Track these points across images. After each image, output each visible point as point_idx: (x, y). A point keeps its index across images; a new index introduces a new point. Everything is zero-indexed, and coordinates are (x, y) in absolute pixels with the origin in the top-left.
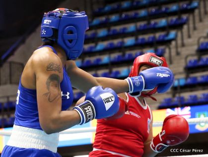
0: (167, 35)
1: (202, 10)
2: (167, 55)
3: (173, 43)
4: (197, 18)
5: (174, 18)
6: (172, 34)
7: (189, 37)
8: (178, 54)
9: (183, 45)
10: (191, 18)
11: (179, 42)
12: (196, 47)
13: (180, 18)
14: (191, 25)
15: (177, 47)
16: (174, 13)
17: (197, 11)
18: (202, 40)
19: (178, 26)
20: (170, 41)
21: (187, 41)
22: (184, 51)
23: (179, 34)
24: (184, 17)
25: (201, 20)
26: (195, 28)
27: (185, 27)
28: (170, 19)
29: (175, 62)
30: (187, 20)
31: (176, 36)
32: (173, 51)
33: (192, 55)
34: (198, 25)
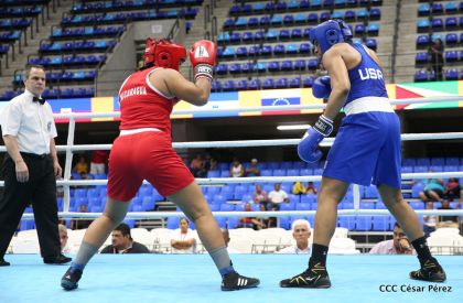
0: (11, 34)
1: (45, 15)
2: (10, 52)
3: (17, 42)
4: (40, 23)
5: (19, 20)
6: (16, 34)
7: (32, 38)
8: (21, 52)
9: (26, 45)
10: (34, 21)
11: (23, 41)
12: (38, 48)
13: (24, 20)
14: (34, 28)
15: (20, 46)
16: (18, 15)
17: (40, 16)
18: (44, 42)
19: (23, 27)
20: (13, 40)
21: (29, 41)
22: (27, 51)
23: (23, 35)
24: (29, 19)
25: (43, 24)
26: (38, 31)
27: (29, 29)
28: (14, 19)
29: (18, 59)
30: (31, 22)
31: (20, 35)
32: (17, 49)
33: (35, 55)
34: (41, 28)
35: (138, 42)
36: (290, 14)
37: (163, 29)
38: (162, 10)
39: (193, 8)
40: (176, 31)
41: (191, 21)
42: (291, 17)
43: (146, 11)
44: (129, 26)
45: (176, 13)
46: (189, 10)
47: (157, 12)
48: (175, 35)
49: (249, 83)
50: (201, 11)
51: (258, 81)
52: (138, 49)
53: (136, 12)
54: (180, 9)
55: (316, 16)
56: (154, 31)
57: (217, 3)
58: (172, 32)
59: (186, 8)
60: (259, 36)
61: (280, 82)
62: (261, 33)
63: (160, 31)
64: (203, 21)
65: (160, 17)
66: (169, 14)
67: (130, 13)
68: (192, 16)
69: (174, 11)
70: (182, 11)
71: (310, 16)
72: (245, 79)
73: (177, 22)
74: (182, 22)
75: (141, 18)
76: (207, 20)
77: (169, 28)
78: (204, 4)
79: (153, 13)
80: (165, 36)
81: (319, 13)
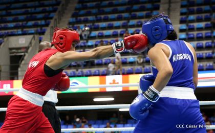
35: (11, 49)
36: (101, 32)
37: (26, 41)
38: (25, 30)
39: (43, 28)
40: (33, 42)
41: (42, 36)
42: (102, 33)
43: (15, 30)
44: (5, 39)
45: (33, 32)
46: (41, 29)
47: (22, 31)
48: (33, 44)
49: (77, 73)
50: (48, 30)
51: (82, 72)
52: (11, 53)
53: (10, 31)
54: (35, 29)
55: (117, 32)
56: (20, 42)
57: (58, 25)
58: (31, 43)
59: (39, 29)
60: (82, 45)
61: (95, 72)
62: (84, 43)
63: (24, 42)
64: (49, 36)
65: (24, 34)
66: (30, 32)
67: (6, 31)
68: (43, 33)
69: (32, 30)
70: (37, 30)
71: (114, 32)
72: (74, 70)
73: (34, 37)
74: (37, 37)
75: (13, 35)
76: (52, 35)
77: (29, 41)
78: (50, 26)
79: (20, 31)
80: (26, 45)
81: (119, 31)
